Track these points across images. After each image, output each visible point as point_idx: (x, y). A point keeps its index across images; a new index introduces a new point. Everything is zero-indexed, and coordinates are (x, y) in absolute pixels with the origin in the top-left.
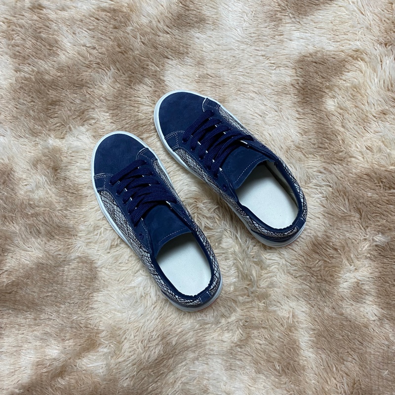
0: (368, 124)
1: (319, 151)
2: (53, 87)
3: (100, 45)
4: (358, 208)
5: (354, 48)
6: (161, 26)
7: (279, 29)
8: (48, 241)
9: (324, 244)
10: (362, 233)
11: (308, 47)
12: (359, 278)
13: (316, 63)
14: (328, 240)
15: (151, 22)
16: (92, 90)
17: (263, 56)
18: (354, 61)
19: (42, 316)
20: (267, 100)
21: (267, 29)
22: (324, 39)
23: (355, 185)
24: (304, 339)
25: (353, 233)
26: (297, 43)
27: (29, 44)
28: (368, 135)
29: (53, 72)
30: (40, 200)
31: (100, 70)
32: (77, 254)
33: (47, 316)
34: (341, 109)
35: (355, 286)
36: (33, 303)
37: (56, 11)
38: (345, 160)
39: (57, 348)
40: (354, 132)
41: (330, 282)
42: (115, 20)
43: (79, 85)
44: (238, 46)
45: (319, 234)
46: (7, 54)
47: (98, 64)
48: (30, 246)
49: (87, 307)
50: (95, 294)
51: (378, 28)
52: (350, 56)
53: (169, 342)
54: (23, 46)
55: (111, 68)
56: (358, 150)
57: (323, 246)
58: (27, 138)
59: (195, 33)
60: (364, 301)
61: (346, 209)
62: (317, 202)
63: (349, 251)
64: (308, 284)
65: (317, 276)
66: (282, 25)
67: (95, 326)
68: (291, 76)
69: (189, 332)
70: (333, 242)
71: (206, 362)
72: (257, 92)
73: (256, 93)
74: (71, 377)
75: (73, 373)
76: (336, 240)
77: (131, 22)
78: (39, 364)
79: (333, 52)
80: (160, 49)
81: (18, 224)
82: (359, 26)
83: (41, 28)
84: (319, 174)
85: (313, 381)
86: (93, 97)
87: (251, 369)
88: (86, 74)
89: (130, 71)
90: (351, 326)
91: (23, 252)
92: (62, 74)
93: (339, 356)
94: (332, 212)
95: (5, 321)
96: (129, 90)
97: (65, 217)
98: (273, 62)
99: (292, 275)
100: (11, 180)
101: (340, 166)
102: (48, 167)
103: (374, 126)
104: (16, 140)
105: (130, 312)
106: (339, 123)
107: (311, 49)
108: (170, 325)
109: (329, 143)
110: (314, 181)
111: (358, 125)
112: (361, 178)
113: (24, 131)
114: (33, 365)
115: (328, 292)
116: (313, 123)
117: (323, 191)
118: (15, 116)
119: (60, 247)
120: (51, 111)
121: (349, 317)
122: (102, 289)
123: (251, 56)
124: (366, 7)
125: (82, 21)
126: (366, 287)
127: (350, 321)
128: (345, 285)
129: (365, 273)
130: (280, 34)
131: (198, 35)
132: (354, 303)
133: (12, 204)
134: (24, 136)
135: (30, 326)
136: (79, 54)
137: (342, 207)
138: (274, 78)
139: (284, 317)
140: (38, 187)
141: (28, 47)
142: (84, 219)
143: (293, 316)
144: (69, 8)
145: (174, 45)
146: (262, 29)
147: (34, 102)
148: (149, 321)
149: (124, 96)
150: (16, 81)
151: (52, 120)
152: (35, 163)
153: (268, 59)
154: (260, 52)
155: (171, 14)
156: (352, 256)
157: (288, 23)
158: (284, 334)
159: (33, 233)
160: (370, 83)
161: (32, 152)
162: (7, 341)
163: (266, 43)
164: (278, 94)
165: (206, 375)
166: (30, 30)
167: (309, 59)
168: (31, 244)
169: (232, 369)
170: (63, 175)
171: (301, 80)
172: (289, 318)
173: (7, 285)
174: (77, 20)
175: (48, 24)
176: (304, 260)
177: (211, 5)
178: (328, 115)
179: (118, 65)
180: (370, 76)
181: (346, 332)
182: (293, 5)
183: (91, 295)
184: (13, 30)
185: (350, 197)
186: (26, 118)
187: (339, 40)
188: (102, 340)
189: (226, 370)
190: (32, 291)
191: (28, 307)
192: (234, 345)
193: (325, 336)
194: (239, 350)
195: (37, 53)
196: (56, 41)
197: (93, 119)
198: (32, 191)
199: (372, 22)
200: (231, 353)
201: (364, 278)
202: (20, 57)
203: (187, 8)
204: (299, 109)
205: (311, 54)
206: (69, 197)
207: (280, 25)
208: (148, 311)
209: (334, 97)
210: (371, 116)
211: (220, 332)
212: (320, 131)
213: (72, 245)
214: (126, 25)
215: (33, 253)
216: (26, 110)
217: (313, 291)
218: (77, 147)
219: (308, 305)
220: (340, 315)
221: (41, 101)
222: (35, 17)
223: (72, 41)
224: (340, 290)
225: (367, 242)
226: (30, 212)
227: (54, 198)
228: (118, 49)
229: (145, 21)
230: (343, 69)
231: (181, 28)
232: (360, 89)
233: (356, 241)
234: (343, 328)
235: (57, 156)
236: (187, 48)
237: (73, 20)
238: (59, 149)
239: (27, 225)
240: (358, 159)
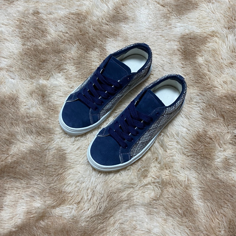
0: (223, 70)
1: (196, 84)
2: (43, 53)
3: (70, 31)
4: (222, 115)
5: (211, 31)
6: (104, 21)
7: (169, 22)
8: (37, 137)
9: (204, 136)
10: (226, 129)
11: (186, 31)
12: (227, 155)
13: (190, 38)
14: (206, 133)
15: (98, 19)
16: (65, 54)
17: (161, 35)
18: (212, 37)
19: (32, 182)
20: (164, 58)
21: (162, 22)
22: (194, 27)
23: (219, 102)
24: (196, 193)
25: (221, 129)
26: (179, 29)
27: (31, 31)
28: (223, 75)
29: (44, 45)
30: (33, 113)
31: (70, 44)
33: (34, 182)
34: (207, 62)
35: (225, 160)
36: (26, 174)
37: (47, 15)
38: (212, 89)
39: (40, 202)
40: (215, 73)
41: (209, 158)
42: (79, 18)
43: (58, 52)
44: (147, 31)
45: (200, 130)
46: (18, 36)
47: (69, 41)
48: (26, 140)
51: (223, 20)
52: (209, 35)
54: (28, 32)
55: (76, 43)
56: (218, 83)
57: (203, 137)
59: (122, 25)
60: (231, 170)
61: (215, 116)
62: (197, 112)
63: (219, 139)
64: (196, 160)
65: (201, 155)
66: (171, 20)
68: (177, 45)
70: (209, 135)
71: (134, 210)
73: (158, 54)
74: (48, 220)
75: (50, 218)
76: (211, 133)
77: (88, 19)
78: (28, 213)
79: (200, 33)
80: (104, 33)
81: (19, 128)
82: (213, 20)
83: (38, 23)
84: (198, 96)
85: (204, 221)
86: (66, 58)
87: (163, 214)
88: (62, 46)
89: (87, 44)
90: (224, 186)
91: (21, 144)
92: (49, 46)
93: (219, 204)
94: (207, 117)
95: (8, 185)
96: (86, 54)
97: (48, 123)
98: (166, 38)
99: (185, 155)
100: (17, 103)
101: (209, 92)
102: (39, 95)
103: (227, 70)
104: (21, 81)
106: (206, 69)
107: (187, 31)
109: (202, 80)
110: (195, 100)
111: (217, 70)
112: (222, 98)
113: (26, 76)
114: (24, 213)
115: (208, 165)
116: (191, 69)
117: (200, 106)
118: (21, 68)
119: (44, 140)
120: (42, 66)
121: (222, 180)
123: (154, 36)
124: (216, 10)
125: (60, 19)
126: (231, 161)
127: (224, 183)
128: (218, 160)
129: (230, 152)
130: (169, 24)
131: (124, 26)
132: (225, 171)
133: (17, 116)
134: (26, 79)
135: (24, 188)
136: (58, 36)
137: (212, 115)
138: (167, 46)
139: (182, 181)
140: (32, 106)
141: (30, 33)
143: (188, 180)
144: (54, 13)
145: (111, 30)
146: (160, 22)
147: (32, 61)
149: (83, 57)
150: (23, 50)
151: (42, 70)
152: (31, 94)
153: (163, 37)
154: (159, 34)
155: (110, 15)
156: (221, 142)
157: (174, 19)
158: (183, 191)
159: (29, 132)
160: (222, 48)
161: (30, 87)
162: (9, 198)
163: (162, 29)
164: (170, 55)
165: (135, 218)
166: (32, 24)
167: (186, 37)
168: (27, 139)
169: (151, 214)
170: (47, 99)
171: (183, 47)
172: (185, 181)
173: (11, 163)
174: (58, 19)
175: (42, 21)
176: (192, 146)
177: (131, 11)
178: (200, 65)
179: (80, 41)
180: (222, 45)
181: (222, 189)
182: (176, 10)
184: (23, 25)
185: (217, 108)
186: (27, 70)
187: (202, 27)
189: (147, 215)
190: (26, 167)
191: (23, 176)
192: (152, 200)
193: (209, 191)
194: (155, 202)
195: (35, 36)
196: (46, 30)
197: (66, 69)
198: (29, 109)
199: (220, 18)
200: (150, 204)
201: (229, 155)
202: (25, 38)
203: (118, 12)
204: (183, 62)
205: (187, 34)
206: (50, 112)
207: (169, 20)
209: (202, 56)
210: (224, 65)
212: (196, 73)
214: (84, 20)
215: (28, 144)
216: (28, 65)
217: (199, 165)
218: (56, 84)
219: (196, 173)
220: (217, 179)
221: (36, 60)
222: (35, 18)
223: (54, 29)
224: (216, 163)
225: (229, 134)
226: (27, 120)
227: (41, 113)
228: (80, 33)
229: (95, 19)
230: (206, 41)
231: (115, 22)
232: (216, 51)
233: (223, 133)
234: (220, 187)
235: (44, 89)
236: (118, 32)
237: (56, 19)
238: (46, 85)
239: (25, 127)
240: (218, 88)
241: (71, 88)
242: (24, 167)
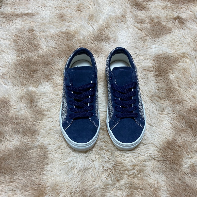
0: (192, 86)
2: (35, 64)
3: (59, 47)
4: (190, 125)
5: (182, 52)
6: (89, 40)
7: (145, 43)
8: (23, 136)
10: (193, 138)
12: (193, 162)
13: (164, 58)
14: (175, 141)
15: (84, 38)
16: (53, 66)
18: (182, 58)
19: (15, 177)
21: (140, 43)
22: (167, 49)
23: (188, 114)
24: (164, 196)
25: (189, 138)
26: (154, 49)
27: (25, 45)
28: (192, 91)
29: (36, 58)
30: (22, 115)
31: (58, 58)
32: (38, 144)
33: (17, 177)
34: (178, 79)
35: (191, 166)
36: (11, 170)
37: (40, 32)
38: (182, 102)
40: (185, 89)
41: (177, 164)
42: (67, 37)
43: (47, 64)
45: (170, 138)
46: (14, 49)
47: (58, 55)
48: (13, 139)
49: (41, 173)
50: (46, 166)
51: (193, 44)
52: (180, 56)
53: (86, 194)
54: (23, 46)
55: (64, 57)
57: (172, 144)
58: (19, 86)
59: (105, 44)
61: (184, 126)
62: (168, 122)
63: (187, 147)
64: (165, 165)
65: (170, 160)
66: (147, 42)
67: (44, 184)
68: (152, 63)
69: (98, 190)
70: (178, 143)
76: (179, 141)
77: (75, 38)
79: (172, 54)
81: (8, 127)
82: (184, 43)
83: (32, 39)
86: (54, 70)
88: (51, 59)
90: (190, 190)
91: (9, 142)
92: (40, 59)
94: (177, 127)
97: (33, 125)
99: (156, 160)
100: (8, 106)
101: (179, 105)
102: (28, 100)
103: (195, 87)
104: (13, 87)
105: (64, 177)
106: (177, 85)
107: (161, 52)
108: (87, 185)
110: (167, 111)
111: (187, 86)
113: (18, 83)
115: (176, 169)
117: (171, 116)
118: (14, 76)
119: (29, 140)
120: (32, 75)
121: (189, 184)
122: (50, 164)
124: (187, 36)
125: (51, 37)
127: (190, 187)
128: (186, 166)
130: (146, 45)
132: (191, 177)
133: (7, 117)
134: (17, 86)
135: (7, 182)
136: (49, 50)
137: (182, 125)
139: (152, 183)
140: (21, 109)
141: (24, 46)
142: (44, 126)
143: (157, 183)
144: (46, 31)
145: (95, 48)
146: (137, 43)
147: (24, 70)
148: (75, 183)
150: (17, 61)
151: (32, 79)
152: (21, 98)
153: (140, 56)
155: (94, 35)
156: (189, 150)
157: (150, 41)
158: (152, 193)
159: (16, 132)
160: (191, 68)
161: (21, 93)
163: (139, 49)
166: (26, 39)
167: (160, 57)
168: (14, 138)
170: (35, 104)
172: (155, 183)
174: (49, 36)
175: (36, 37)
176: (162, 152)
177: (113, 33)
178: (171, 82)
179: (67, 55)
180: (191, 65)
181: (188, 193)
182: (152, 34)
183: (43, 167)
184: (19, 40)
185: (186, 119)
186: (19, 77)
187: (174, 49)
188: (48, 191)
190: (11, 163)
191: (8, 172)
193: (176, 194)
195: (29, 50)
196: (38, 45)
197: (53, 79)
198: (18, 112)
199: (190, 42)
201: (196, 162)
202: (20, 51)
203: (102, 33)
205: (161, 55)
206: (36, 115)
207: (146, 42)
208: (75, 177)
209: (173, 73)
210: (193, 83)
211: (115, 191)
213: (36, 139)
214: (72, 39)
215: (14, 143)
216: (20, 74)
217: (168, 169)
218: (43, 91)
219: (165, 177)
220: (184, 183)
221: (28, 70)
222: (30, 35)
223: (46, 45)
224: (183, 169)
225: (196, 143)
226: (15, 121)
227: (29, 115)
228: (67, 49)
229: (81, 37)
230: (177, 61)
231: (98, 41)
232: (186, 70)
233: (190, 142)
234: (186, 191)
235: (33, 95)
236: (101, 50)
237: (48, 36)
238: (34, 92)
239: (13, 127)
240: (188, 102)
241: (57, 95)
242: (9, 163)
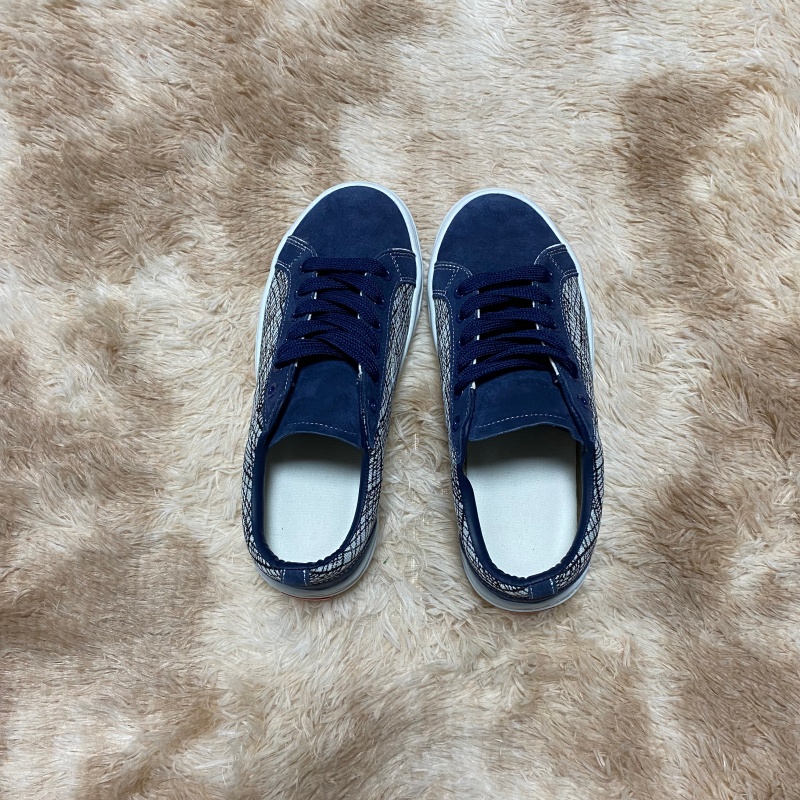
0: (785, 229)
1: (678, 290)
2: (102, 173)
3: (198, 80)
4: (767, 413)
5: (748, 64)
6: (329, 32)
7: (583, 28)
8: (104, 503)
9: (696, 493)
10: (778, 467)
11: (649, 65)
12: (775, 565)
13: (665, 99)
14: (705, 484)
15: (305, 25)
16: (185, 177)
17: (549, 88)
18: (750, 93)
19: (97, 663)
20: (562, 184)
21: (556, 31)
22: (683, 47)
23: (760, 361)
24: (658, 700)
25: (759, 468)
26: (622, 58)
27: (47, 83)
28: (783, 252)
29: (101, 141)
30: (83, 416)
31: (201, 133)
32: (165, 530)
33: (105, 663)
34: (724, 198)
35: (766, 581)
36: (75, 637)
37: (103, 9)
38: (736, 309)
39: (130, 730)
40: (754, 246)
41: (712, 576)
42: (230, 23)
43: (158, 167)
44: (495, 71)
45: (684, 472)
47: (196, 120)
48: (66, 514)
49: (189, 642)
50: (206, 614)
52: (741, 82)
53: (365, 712)
54: (36, 87)
55: (225, 128)
56: (763, 286)
57: (693, 497)
58: (50, 284)
59: (401, 45)
60: (785, 613)
61: (742, 416)
62: (678, 401)
63: (752, 508)
64: (664, 582)
65: (682, 564)
66: (591, 18)
67: (208, 682)
68: (611, 130)
69: (409, 691)
70: (715, 489)
71: (446, 754)
72: (541, 168)
73: (537, 169)
74: (160, 792)
75: (164, 783)
76: (724, 484)
77: (264, 27)
78: (92, 765)
79: (703, 75)
80: (328, 82)
81: (37, 469)
82: (758, 15)
83: (72, 47)
84: (681, 340)
85: (680, 791)
86: (188, 193)
87: (544, 768)
88: (172, 143)
89: (265, 132)
90: (758, 669)
91: (50, 528)
92: (121, 145)
93: (735, 734)
94: (713, 422)
95: (18, 674)
96: (263, 174)
97: (137, 450)
98: (571, 101)
99: (627, 562)
100: (20, 376)
101: (725, 322)
102: (99, 345)
104: (29, 290)
105: (281, 651)
106: (719, 228)
107: (654, 70)
108: (368, 676)
109: (700, 274)
110: (671, 356)
111: (762, 233)
112: (771, 346)
113: (45, 269)
114: (80, 767)
115: (707, 597)
116: (663, 230)
117: (690, 377)
118: (25, 238)
119: (129, 515)
120: (100, 226)
121: (753, 649)
122: (220, 603)
123: (524, 90)
125: (157, 29)
126: (790, 584)
127: (757, 659)
128: (744, 580)
129: (787, 554)
130: (584, 39)
131: (407, 49)
132: (764, 620)
133: (24, 426)
134: (45, 281)
135: (70, 684)
136: (154, 100)
137: (732, 412)
138: (575, 136)
139: (612, 654)
140: (77, 389)
141: (47, 90)
142: (177, 453)
143: (632, 650)
144: (129, 2)
145: (356, 72)
146: (547, 30)
147: (64, 207)
148: (323, 669)
149: (253, 187)
150: (23, 163)
151: (102, 244)
152: (69, 340)
153: (561, 95)
154: (544, 81)
155: (350, 5)
156: (758, 519)
157: (603, 15)
158: (613, 690)
159: (71, 487)
160: (785, 139)
161: (64, 313)
162: (24, 718)
163: (555, 62)
164: (585, 170)
165: (449, 782)
166: (49, 53)
167: (649, 91)
168: (68, 511)
169: (503, 768)
170: (129, 360)
171: (634, 137)
172: (623, 654)
173: (20, 599)
174: (148, 28)
175: (87, 39)
178: (697, 212)
179: (238, 120)
180: (786, 124)
181: (748, 682)
183: (197, 616)
184: (14, 56)
185: (751, 390)
186: (47, 243)
187: (714, 47)
188: (224, 712)
189: (490, 770)
190: (73, 611)
191: (66, 645)
192: (507, 716)
193: (703, 692)
194: (518, 726)
195: (66, 102)
196: (106, 76)
197: (189, 238)
198: (66, 399)
200: (501, 734)
201: (784, 564)
202: (31, 113)
204: (633, 202)
205: (654, 82)
206: (143, 408)
207: (585, 20)
208: (320, 648)
209: (707, 172)
210: (789, 211)
211: (474, 689)
212: (679, 247)
213: (153, 509)
214: (252, 32)
215: (72, 529)
216: (48, 226)
217: (673, 596)
218: (156, 299)
219: (664, 626)
220: (734, 645)
221: (78, 206)
222: (59, 25)
223: (139, 73)
224: (733, 592)
225: (789, 486)
226: (63, 442)
227: (112, 412)
228: (237, 87)
229: (293, 23)
230: (726, 110)
231: (370, 34)
232: (763, 153)
233: (766, 485)
234: (743, 674)
235: (116, 320)
236: (384, 79)
237: (140, 28)
238: (120, 306)
239: (57, 469)
240: (763, 306)
241: (215, 312)
242: (65, 611)
